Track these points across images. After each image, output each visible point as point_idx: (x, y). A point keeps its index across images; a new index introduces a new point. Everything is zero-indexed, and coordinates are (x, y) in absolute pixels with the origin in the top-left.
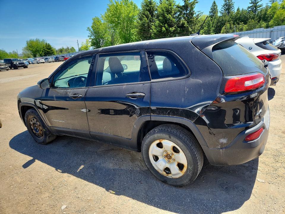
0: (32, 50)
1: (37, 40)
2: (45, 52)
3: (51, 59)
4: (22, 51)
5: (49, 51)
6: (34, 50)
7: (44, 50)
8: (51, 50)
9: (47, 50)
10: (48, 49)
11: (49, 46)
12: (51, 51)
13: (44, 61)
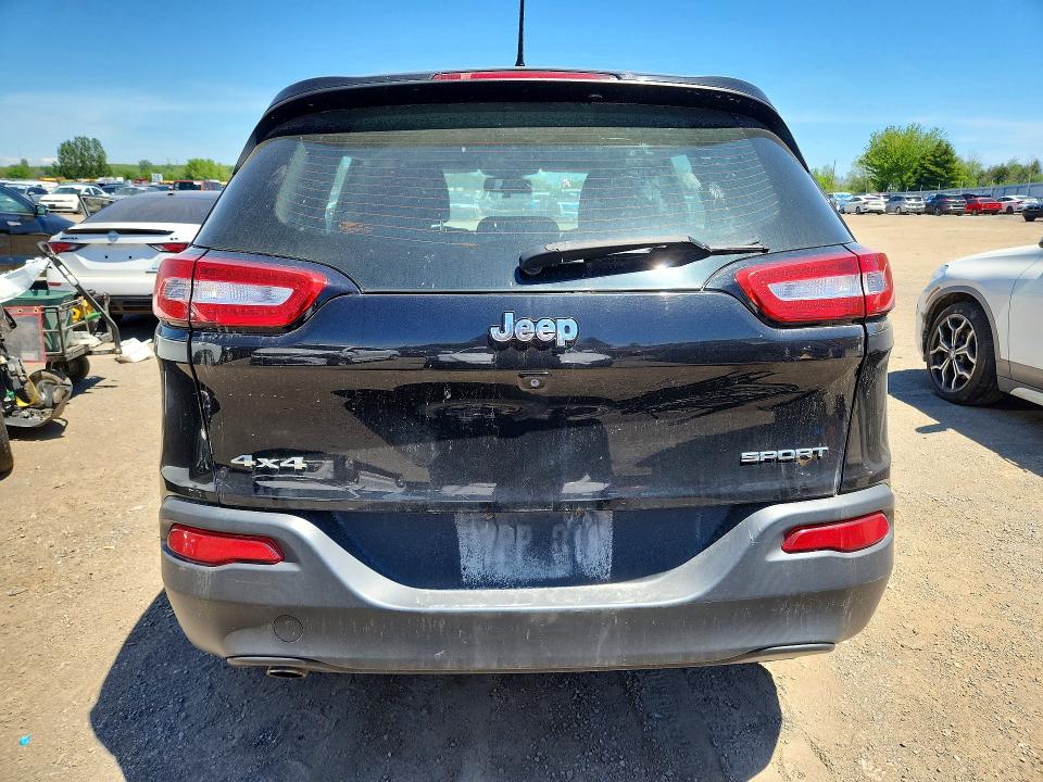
0: (880, 167)
1: (913, 131)
2: (922, 175)
3: (913, 201)
4: (849, 168)
5: (939, 170)
6: (886, 165)
7: (921, 165)
8: (945, 168)
9: (932, 168)
10: (937, 164)
11: (947, 151)
12: (947, 173)
13: (883, 207)
